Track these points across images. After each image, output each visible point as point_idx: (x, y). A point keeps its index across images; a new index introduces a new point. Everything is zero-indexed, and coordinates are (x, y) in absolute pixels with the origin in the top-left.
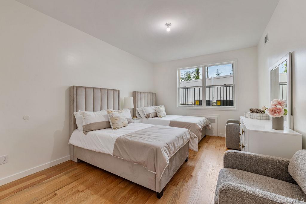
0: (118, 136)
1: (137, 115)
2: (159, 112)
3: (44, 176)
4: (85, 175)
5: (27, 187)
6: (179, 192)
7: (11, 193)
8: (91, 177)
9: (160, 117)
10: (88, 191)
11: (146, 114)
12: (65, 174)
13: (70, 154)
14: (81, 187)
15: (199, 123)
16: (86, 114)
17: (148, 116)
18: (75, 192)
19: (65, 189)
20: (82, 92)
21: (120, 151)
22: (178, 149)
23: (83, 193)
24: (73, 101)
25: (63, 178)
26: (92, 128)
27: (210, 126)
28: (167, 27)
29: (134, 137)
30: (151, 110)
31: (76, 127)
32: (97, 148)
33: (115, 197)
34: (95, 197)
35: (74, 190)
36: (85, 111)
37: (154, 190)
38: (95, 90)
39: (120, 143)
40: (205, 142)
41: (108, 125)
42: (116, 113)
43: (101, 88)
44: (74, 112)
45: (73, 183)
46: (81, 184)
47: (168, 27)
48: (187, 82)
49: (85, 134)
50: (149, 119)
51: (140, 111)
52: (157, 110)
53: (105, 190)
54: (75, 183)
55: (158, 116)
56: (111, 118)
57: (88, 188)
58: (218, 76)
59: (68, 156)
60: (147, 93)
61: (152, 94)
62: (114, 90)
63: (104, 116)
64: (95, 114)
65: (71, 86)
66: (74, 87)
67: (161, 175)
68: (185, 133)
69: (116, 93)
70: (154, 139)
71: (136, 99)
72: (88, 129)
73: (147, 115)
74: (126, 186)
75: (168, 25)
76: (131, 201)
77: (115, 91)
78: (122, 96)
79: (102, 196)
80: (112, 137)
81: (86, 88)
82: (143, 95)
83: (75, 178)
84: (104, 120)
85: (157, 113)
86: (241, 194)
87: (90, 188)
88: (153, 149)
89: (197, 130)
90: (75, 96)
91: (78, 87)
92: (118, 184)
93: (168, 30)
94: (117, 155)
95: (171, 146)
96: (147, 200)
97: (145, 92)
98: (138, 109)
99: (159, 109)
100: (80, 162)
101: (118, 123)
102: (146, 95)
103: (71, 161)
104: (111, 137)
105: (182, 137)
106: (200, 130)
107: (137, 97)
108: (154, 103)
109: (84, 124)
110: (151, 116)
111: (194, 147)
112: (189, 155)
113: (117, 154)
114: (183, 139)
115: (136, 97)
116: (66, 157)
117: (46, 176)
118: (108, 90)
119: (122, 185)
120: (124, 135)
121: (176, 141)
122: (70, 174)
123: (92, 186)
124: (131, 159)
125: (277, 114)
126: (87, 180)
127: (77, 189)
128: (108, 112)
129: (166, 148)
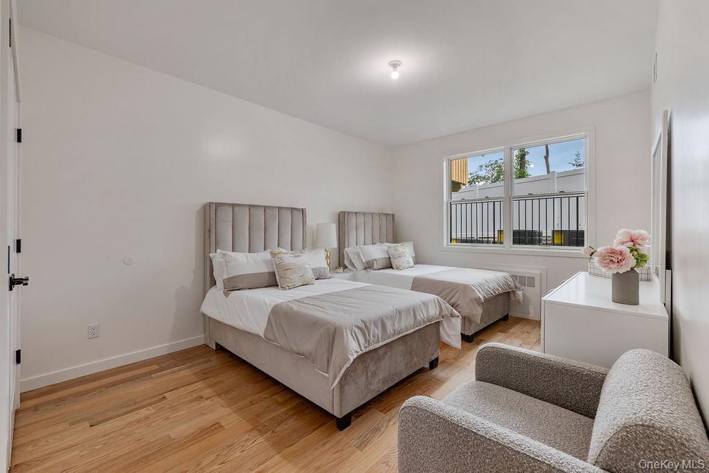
0: (278, 301)
1: (346, 263)
2: (396, 256)
3: (156, 367)
4: (221, 373)
5: (124, 381)
6: (385, 425)
7: (101, 387)
8: (231, 377)
9: (397, 268)
10: (217, 399)
11: (364, 261)
12: (189, 368)
13: (205, 333)
14: (207, 392)
15: (480, 285)
16: (231, 257)
17: (369, 266)
18: (197, 398)
19: (182, 391)
20: (227, 215)
21: (275, 330)
22: (394, 335)
23: (208, 402)
24: (209, 231)
25: (184, 373)
26: (238, 285)
27: (520, 293)
28: (392, 68)
29: (307, 305)
30: (377, 252)
31: (213, 283)
32: (241, 323)
33: (258, 415)
34: (228, 410)
35: (195, 396)
36: (233, 251)
37: (331, 411)
38: (252, 210)
39: (278, 315)
40: (499, 331)
41: (272, 282)
42: (288, 256)
43: (264, 206)
44: (210, 253)
45: (197, 384)
46: (210, 386)
47: (394, 70)
48: (495, 184)
49: (226, 295)
50: (372, 272)
51: (354, 253)
52: (392, 252)
53: (247, 401)
54: (200, 385)
55: (394, 266)
56: (278, 265)
57: (219, 395)
58: (579, 168)
59: (201, 336)
60: (372, 214)
61: (384, 218)
62: (292, 209)
63: (266, 262)
64: (247, 258)
65: (207, 203)
66: (212, 205)
67: (335, 379)
68: (424, 304)
69: (298, 216)
70: (343, 310)
71: (345, 227)
72: (233, 285)
73: (368, 263)
74: (288, 400)
75: (395, 65)
76: (285, 426)
77: (295, 212)
78: (311, 221)
79: (239, 411)
80: (268, 303)
81: (233, 206)
82: (361, 219)
83: (203, 375)
84: (264, 269)
85: (392, 260)
86: (429, 416)
87: (223, 395)
88: (328, 329)
89: (472, 301)
90: (213, 222)
91: (218, 205)
92: (272, 396)
93: (395, 75)
94: (269, 338)
95: (372, 328)
96: (315, 430)
97: (369, 213)
98: (349, 250)
99: (396, 250)
100: (220, 349)
101: (291, 277)
102: (369, 218)
103: (206, 346)
104: (266, 304)
105: (413, 310)
106: (477, 300)
107: (346, 223)
108: (390, 237)
109: (225, 276)
110: (375, 266)
111: (452, 337)
112: (441, 354)
113: (270, 336)
114: (415, 317)
115: (344, 223)
116: (198, 339)
117: (157, 367)
118: (280, 208)
119: (279, 398)
120: (290, 300)
121: (392, 317)
122: (198, 369)
123: (227, 392)
124: (290, 346)
125: (615, 265)
126: (222, 382)
127: (200, 394)
128: (273, 255)
129: (357, 330)
